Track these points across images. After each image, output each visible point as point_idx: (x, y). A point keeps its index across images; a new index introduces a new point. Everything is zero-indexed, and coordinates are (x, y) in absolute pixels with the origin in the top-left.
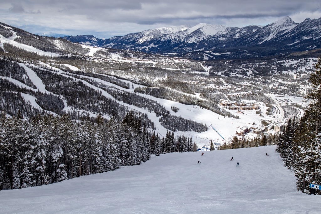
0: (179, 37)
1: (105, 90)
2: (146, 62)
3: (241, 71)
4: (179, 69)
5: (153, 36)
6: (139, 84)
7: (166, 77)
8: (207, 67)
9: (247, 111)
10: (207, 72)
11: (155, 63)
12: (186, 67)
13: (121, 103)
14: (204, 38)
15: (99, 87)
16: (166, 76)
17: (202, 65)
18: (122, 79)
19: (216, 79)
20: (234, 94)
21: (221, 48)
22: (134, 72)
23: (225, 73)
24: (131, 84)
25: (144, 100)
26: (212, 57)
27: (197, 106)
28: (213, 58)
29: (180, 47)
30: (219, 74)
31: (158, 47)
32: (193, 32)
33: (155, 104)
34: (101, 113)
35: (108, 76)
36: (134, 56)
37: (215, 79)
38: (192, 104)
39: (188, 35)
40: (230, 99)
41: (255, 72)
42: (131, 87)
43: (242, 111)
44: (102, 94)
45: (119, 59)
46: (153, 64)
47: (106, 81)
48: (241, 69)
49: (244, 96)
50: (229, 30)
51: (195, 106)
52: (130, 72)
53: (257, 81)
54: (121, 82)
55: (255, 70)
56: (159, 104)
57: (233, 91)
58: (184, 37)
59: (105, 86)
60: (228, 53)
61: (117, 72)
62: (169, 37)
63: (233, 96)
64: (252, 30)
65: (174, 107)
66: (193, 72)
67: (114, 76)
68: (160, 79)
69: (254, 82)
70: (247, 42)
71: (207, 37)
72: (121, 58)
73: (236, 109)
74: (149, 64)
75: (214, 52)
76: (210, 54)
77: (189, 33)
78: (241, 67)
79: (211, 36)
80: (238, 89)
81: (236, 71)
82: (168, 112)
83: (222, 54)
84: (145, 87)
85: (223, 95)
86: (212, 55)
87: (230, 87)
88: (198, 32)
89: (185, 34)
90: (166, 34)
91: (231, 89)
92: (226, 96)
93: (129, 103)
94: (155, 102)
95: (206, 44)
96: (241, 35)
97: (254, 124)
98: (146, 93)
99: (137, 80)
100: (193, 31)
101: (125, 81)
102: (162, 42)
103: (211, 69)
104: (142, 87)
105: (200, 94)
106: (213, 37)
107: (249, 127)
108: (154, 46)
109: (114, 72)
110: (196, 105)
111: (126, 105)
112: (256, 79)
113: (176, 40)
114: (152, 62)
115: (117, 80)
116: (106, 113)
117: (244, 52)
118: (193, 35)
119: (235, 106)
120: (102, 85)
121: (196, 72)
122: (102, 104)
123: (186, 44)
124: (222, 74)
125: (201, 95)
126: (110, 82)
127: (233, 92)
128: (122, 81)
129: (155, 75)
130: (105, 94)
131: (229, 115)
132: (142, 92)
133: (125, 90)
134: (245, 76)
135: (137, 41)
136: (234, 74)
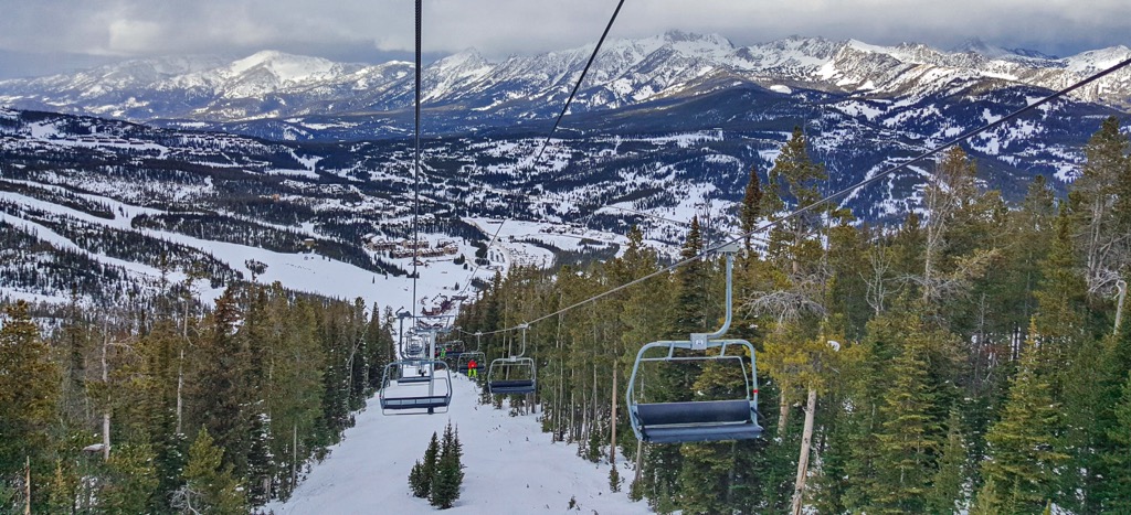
0: (207, 82)
1: (44, 223)
2: (138, 147)
3: (395, 167)
4: (236, 165)
5: (131, 78)
6: (137, 204)
7: (211, 185)
8: (308, 158)
9: (434, 259)
10: (311, 169)
11: (164, 150)
12: (254, 158)
13: (102, 258)
14: (275, 88)
15: (26, 218)
16: (208, 180)
17: (293, 155)
18: (84, 191)
19: (339, 185)
20: (395, 221)
21: (324, 111)
22: (117, 174)
23: (355, 171)
24: (114, 206)
25: (166, 248)
26: (304, 133)
27: (312, 254)
28: (307, 136)
29: (212, 108)
30: (343, 173)
31: (148, 106)
32: (244, 73)
33: (200, 257)
34: (49, 288)
35: (45, 187)
36: (98, 130)
37: (336, 187)
38: (299, 250)
39: (231, 79)
40: (389, 233)
41: (429, 168)
42: (117, 213)
43: (422, 260)
44: (39, 237)
45: (54, 137)
46: (159, 151)
47: (42, 199)
48: (394, 161)
49: (417, 227)
50: (340, 70)
51: (309, 255)
52: (105, 173)
53: (436, 189)
54: (85, 201)
55: (427, 163)
56: (211, 257)
57: (391, 213)
58: (223, 82)
59: (39, 213)
60: (346, 125)
61: (66, 175)
62: (180, 83)
63: (394, 225)
64: (395, 73)
65: (252, 262)
66: (275, 172)
67: (59, 184)
68: (196, 189)
69: (431, 192)
70: (385, 100)
71: (284, 83)
72: (62, 135)
73: (406, 255)
74: (147, 152)
75: (307, 121)
76: (297, 125)
77: (235, 74)
78: (393, 158)
79: (294, 82)
80: (398, 209)
81: (383, 167)
82: (240, 275)
83: (329, 126)
84: (159, 212)
85: (369, 224)
86: (305, 129)
87: (381, 205)
88: (260, 71)
89: (225, 76)
90: (171, 73)
91: (384, 209)
92: (377, 228)
93: (124, 256)
94: (197, 251)
95: (283, 102)
96: (370, 84)
97: (457, 287)
98: (169, 229)
99: (131, 195)
100: (244, 69)
101: (97, 199)
102: (160, 93)
103: (318, 165)
104: (151, 212)
105: (313, 225)
106: (301, 86)
107: (450, 294)
108: (137, 105)
109: (58, 174)
110: (310, 251)
111: (116, 262)
112: (434, 185)
113: (198, 89)
114: (157, 147)
115: (72, 197)
116: (62, 289)
117: (382, 123)
118: (247, 79)
119: (403, 249)
120: (31, 212)
121: (282, 171)
122: (47, 264)
123: (228, 101)
124: (350, 174)
125: (316, 227)
126: (54, 201)
127: (389, 217)
128: (88, 197)
129: (179, 180)
130: (45, 234)
131: (396, 272)
132: (152, 224)
133: (104, 222)
134: (406, 179)
135: (86, 90)
136: (380, 174)
